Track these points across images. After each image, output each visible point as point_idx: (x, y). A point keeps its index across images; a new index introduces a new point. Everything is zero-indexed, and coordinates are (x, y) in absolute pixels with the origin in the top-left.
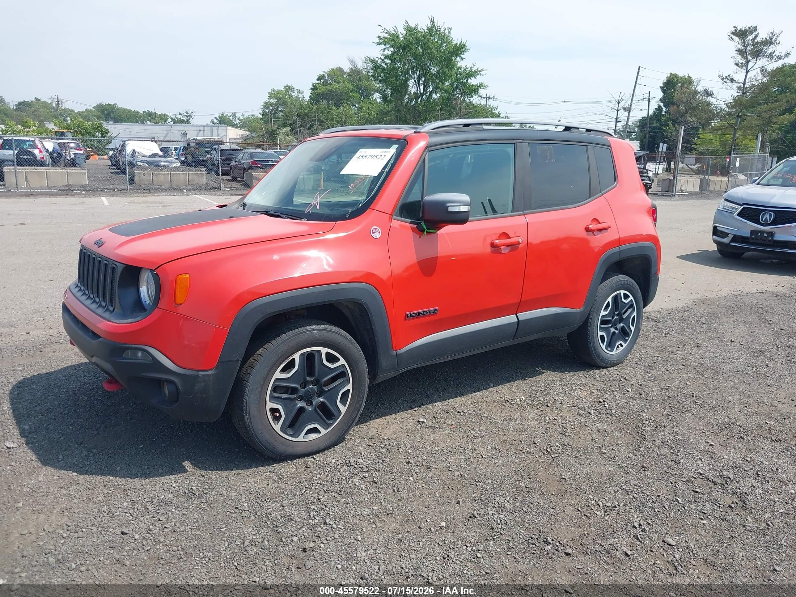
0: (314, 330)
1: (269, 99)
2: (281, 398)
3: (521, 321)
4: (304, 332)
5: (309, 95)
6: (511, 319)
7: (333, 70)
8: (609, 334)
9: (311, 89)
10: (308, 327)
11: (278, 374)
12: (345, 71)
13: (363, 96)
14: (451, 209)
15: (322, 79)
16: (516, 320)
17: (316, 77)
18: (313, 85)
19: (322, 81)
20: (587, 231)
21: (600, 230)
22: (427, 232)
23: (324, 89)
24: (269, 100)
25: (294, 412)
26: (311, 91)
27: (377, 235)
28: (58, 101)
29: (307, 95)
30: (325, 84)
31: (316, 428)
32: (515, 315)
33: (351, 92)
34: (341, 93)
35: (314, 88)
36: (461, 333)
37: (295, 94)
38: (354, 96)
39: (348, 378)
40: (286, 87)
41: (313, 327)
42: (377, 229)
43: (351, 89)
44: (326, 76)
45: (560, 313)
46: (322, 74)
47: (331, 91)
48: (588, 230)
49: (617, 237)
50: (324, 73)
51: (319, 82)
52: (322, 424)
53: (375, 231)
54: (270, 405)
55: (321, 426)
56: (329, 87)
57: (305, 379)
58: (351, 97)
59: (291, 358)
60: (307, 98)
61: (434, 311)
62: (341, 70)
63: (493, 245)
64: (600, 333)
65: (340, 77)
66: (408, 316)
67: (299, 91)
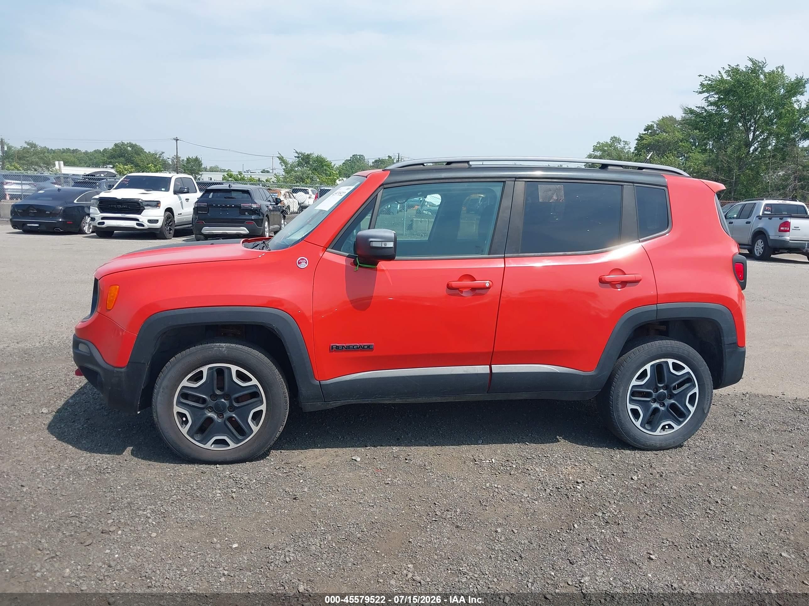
0: (223, 348)
1: (593, 151)
2: (188, 405)
3: (495, 373)
4: (213, 348)
5: (635, 146)
6: (483, 369)
7: (663, 119)
8: (648, 410)
9: (637, 139)
10: (218, 344)
11: (185, 383)
12: (677, 119)
13: (695, 145)
14: (374, 244)
15: (649, 129)
16: (488, 372)
17: (644, 127)
18: (640, 137)
19: (650, 131)
20: (600, 282)
21: (624, 283)
22: (359, 266)
23: (650, 139)
24: (593, 153)
25: (202, 420)
26: (636, 141)
27: (303, 265)
28: (399, 158)
29: (632, 146)
30: (653, 134)
31: (224, 440)
32: (488, 366)
33: (681, 141)
34: (669, 143)
35: (641, 138)
36: (408, 375)
37: (619, 146)
38: (683, 146)
39: (260, 398)
40: (613, 138)
41: (223, 345)
42: (304, 259)
43: (681, 139)
44: (655, 126)
45: (558, 373)
46: (650, 124)
47: (658, 141)
48: (602, 281)
49: (653, 292)
50: (652, 123)
51: (646, 132)
52: (232, 438)
53: (301, 261)
54: (177, 409)
55: (230, 439)
56: (657, 138)
57: (214, 392)
58: (679, 147)
59: (199, 370)
60: (632, 150)
61: (369, 347)
62: (672, 119)
63: (449, 287)
64: (630, 406)
65: (670, 127)
66: (332, 348)
67: (626, 143)
